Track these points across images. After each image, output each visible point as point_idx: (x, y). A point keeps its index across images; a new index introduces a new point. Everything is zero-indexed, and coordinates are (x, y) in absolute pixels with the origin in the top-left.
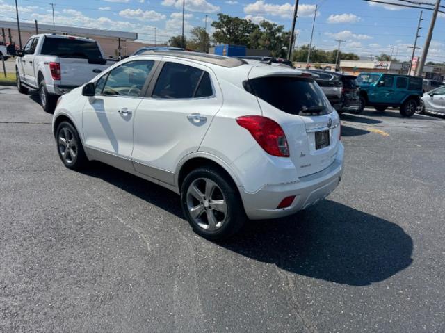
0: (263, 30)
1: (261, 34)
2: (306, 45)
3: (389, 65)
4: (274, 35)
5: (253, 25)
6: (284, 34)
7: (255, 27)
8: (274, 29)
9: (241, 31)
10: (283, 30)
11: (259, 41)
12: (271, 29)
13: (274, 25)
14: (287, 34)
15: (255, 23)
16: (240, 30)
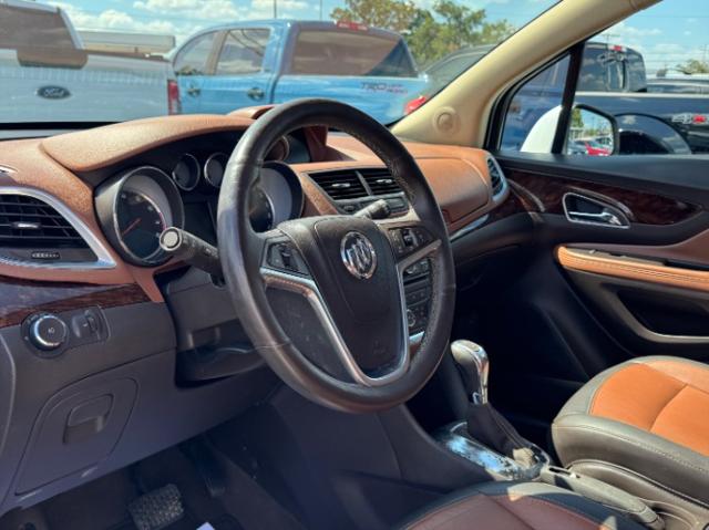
0: (439, 19)
1: (437, 28)
4: (465, 30)
5: (419, 11)
7: (423, 15)
8: (464, 15)
9: (394, 24)
10: (483, 21)
11: (435, 44)
12: (458, 17)
13: (465, 9)
14: (494, 28)
15: (423, 8)
16: (392, 23)
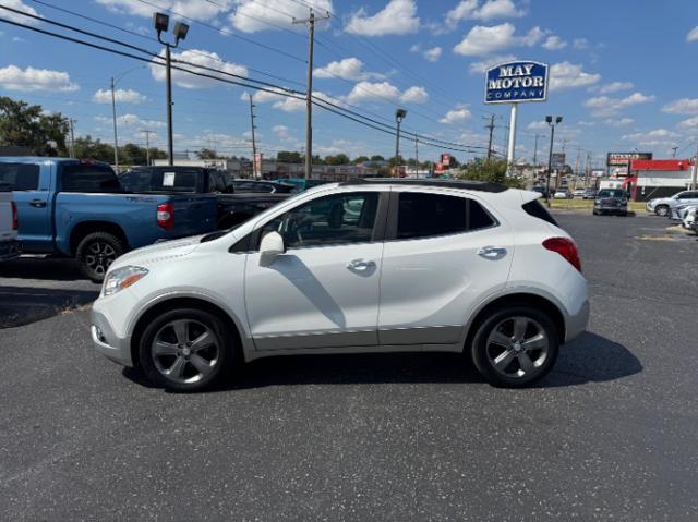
2: (84, 138)
3: (225, 164)
4: (24, 120)
6: (44, 119)
8: (22, 110)
10: (40, 114)
12: (16, 111)
13: (23, 104)
14: (51, 119)
